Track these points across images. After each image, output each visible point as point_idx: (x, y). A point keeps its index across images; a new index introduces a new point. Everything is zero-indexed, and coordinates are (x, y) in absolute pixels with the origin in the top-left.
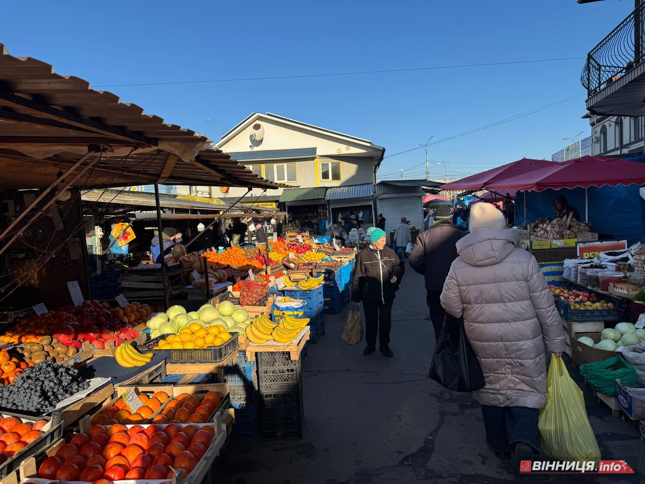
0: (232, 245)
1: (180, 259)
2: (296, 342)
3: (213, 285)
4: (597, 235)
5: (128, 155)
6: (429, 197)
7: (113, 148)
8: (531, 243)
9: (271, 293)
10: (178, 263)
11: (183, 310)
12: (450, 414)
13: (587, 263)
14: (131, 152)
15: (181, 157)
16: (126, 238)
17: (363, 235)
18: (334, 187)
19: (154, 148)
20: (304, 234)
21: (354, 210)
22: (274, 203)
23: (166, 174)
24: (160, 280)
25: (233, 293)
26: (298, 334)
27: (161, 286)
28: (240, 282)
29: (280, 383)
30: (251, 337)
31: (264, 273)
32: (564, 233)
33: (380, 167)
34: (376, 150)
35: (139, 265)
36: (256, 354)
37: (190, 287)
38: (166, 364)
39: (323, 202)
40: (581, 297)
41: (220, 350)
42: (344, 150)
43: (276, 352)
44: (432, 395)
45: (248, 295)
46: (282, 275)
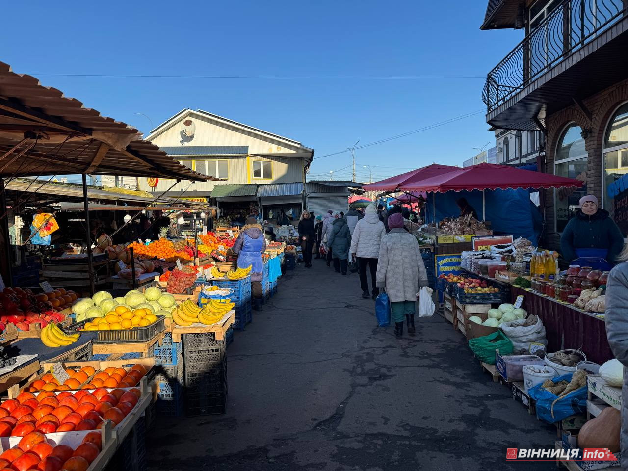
0: (160, 237)
1: (106, 249)
2: (221, 323)
3: (140, 274)
4: (491, 232)
5: (64, 143)
6: (355, 198)
7: (49, 136)
8: (437, 238)
9: (199, 283)
10: (104, 253)
11: (110, 296)
12: (361, 386)
13: (480, 254)
14: (67, 140)
15: (114, 146)
16: (48, 229)
17: (292, 231)
18: (266, 185)
19: (89, 137)
20: (234, 229)
21: (284, 207)
22: (205, 199)
23: (96, 163)
24: (86, 270)
25: (160, 282)
26: (223, 316)
27: (87, 275)
28: (167, 273)
29: (205, 362)
30: (177, 320)
31: (193, 265)
32: (464, 230)
33: (310, 167)
34: (307, 151)
35: (62, 256)
36: (182, 335)
37: (116, 277)
38: (92, 344)
39: (254, 199)
40: (474, 284)
41: (146, 330)
42: (275, 150)
43: (202, 333)
44: (345, 370)
45: (175, 284)
46: (211, 266)
